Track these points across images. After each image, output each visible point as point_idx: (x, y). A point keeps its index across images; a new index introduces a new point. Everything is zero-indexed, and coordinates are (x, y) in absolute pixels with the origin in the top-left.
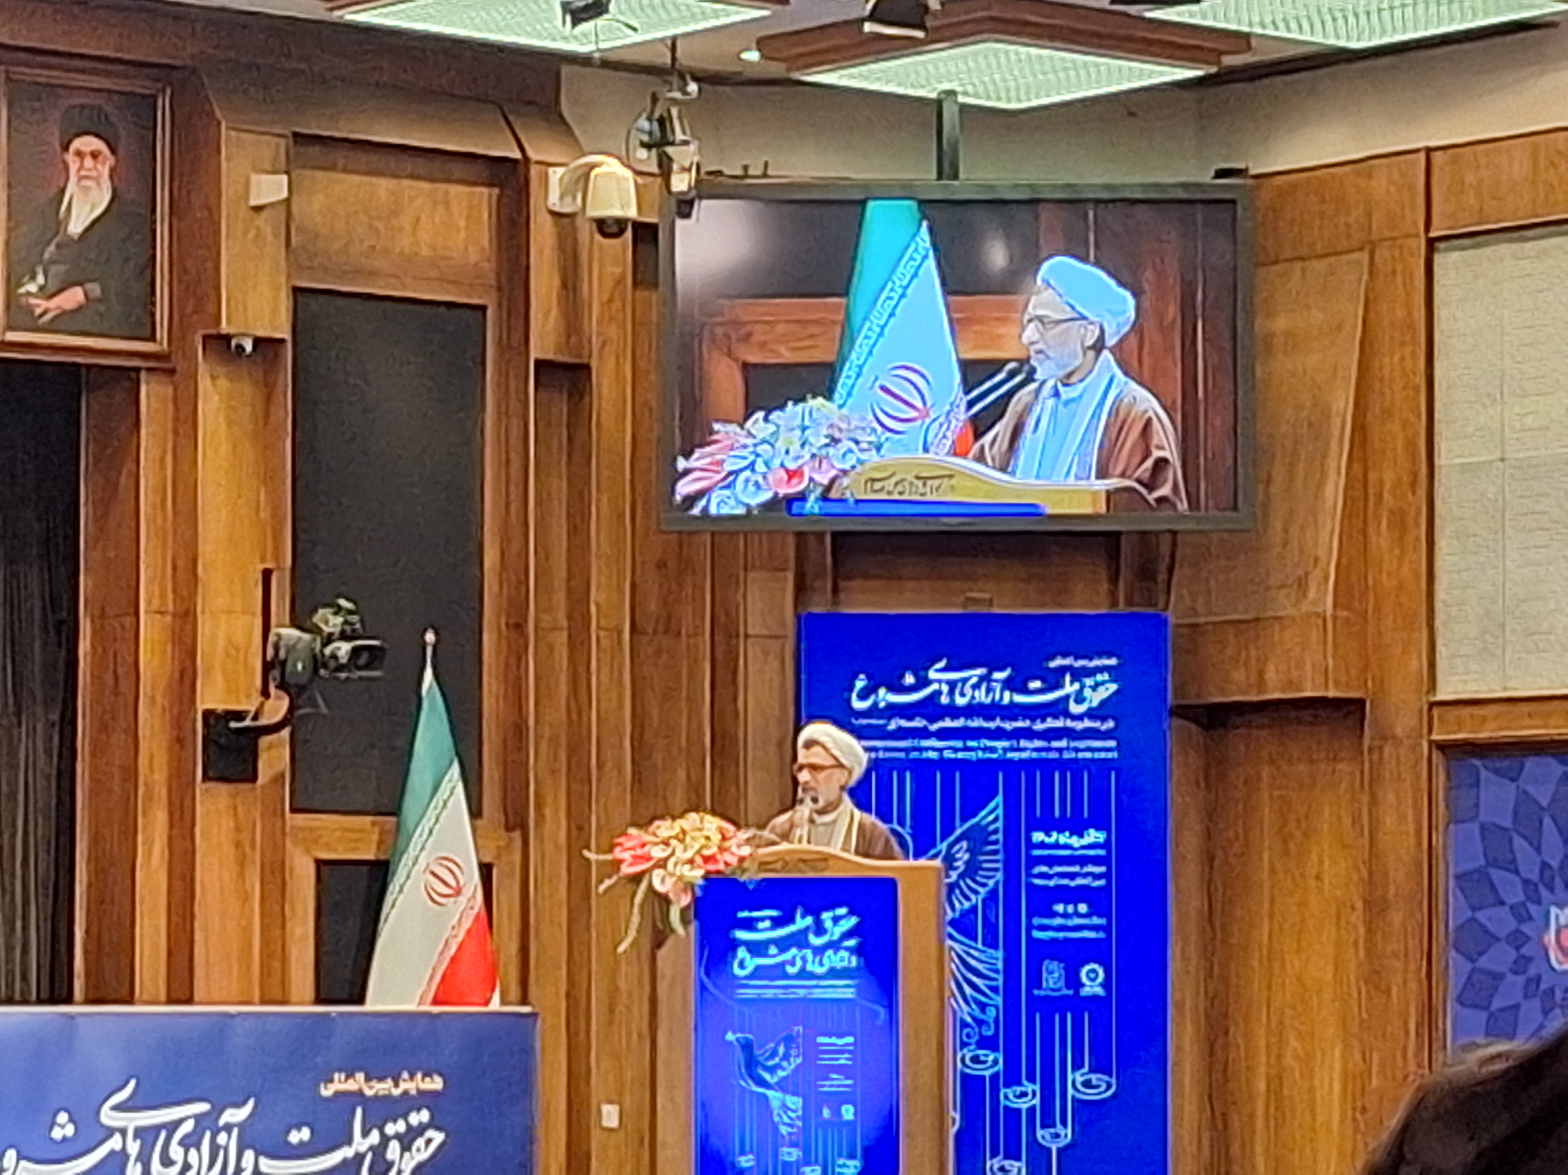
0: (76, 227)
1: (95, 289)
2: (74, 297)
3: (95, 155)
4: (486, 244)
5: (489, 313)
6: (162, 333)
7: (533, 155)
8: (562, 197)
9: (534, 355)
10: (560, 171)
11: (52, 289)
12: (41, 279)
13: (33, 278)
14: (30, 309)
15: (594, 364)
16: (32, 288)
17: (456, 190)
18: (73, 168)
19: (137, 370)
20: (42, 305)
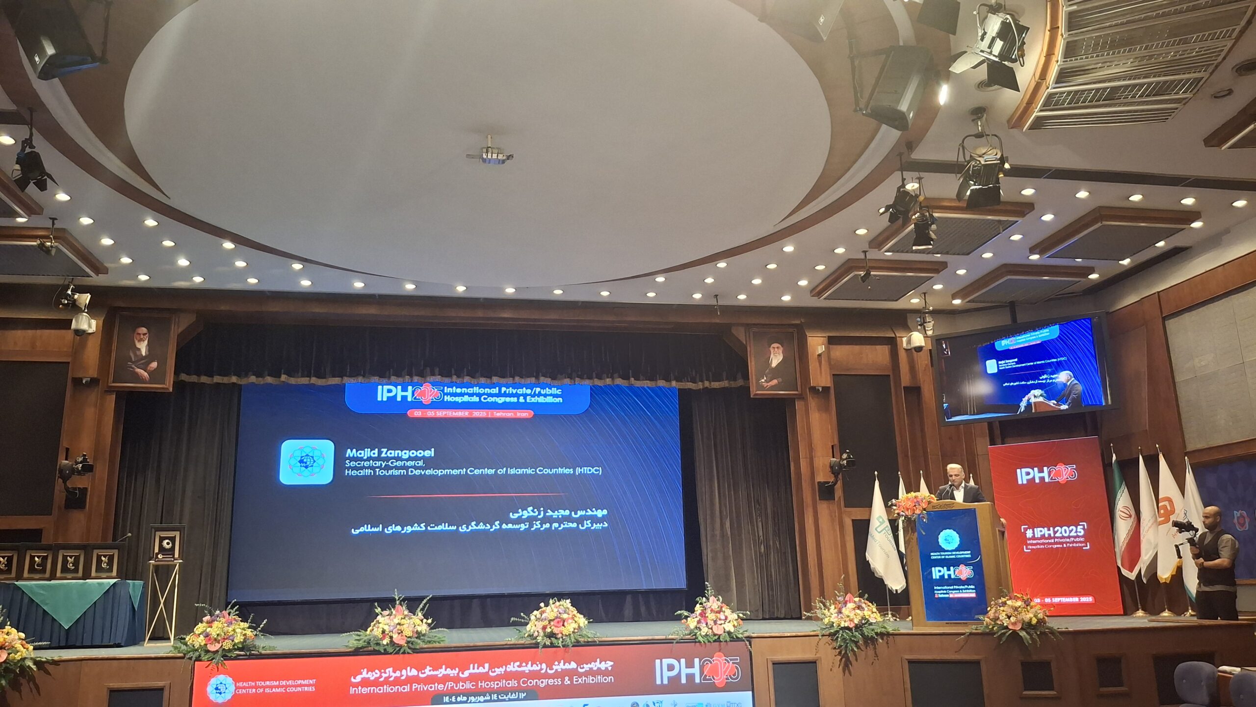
0: (774, 364)
1: (780, 380)
2: (775, 382)
3: (778, 348)
4: (888, 359)
5: (891, 376)
6: (799, 389)
7: (898, 335)
8: (907, 345)
9: (903, 385)
10: (905, 338)
11: (768, 380)
12: (765, 378)
13: (763, 378)
14: (763, 386)
15: (922, 386)
16: (763, 380)
17: (878, 347)
18: (772, 351)
19: (795, 398)
20: (765, 385)
